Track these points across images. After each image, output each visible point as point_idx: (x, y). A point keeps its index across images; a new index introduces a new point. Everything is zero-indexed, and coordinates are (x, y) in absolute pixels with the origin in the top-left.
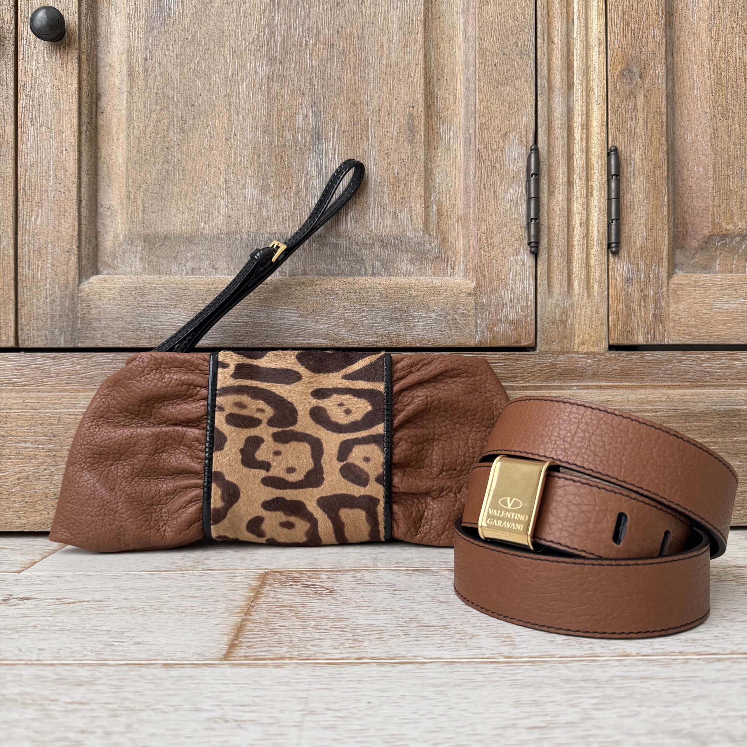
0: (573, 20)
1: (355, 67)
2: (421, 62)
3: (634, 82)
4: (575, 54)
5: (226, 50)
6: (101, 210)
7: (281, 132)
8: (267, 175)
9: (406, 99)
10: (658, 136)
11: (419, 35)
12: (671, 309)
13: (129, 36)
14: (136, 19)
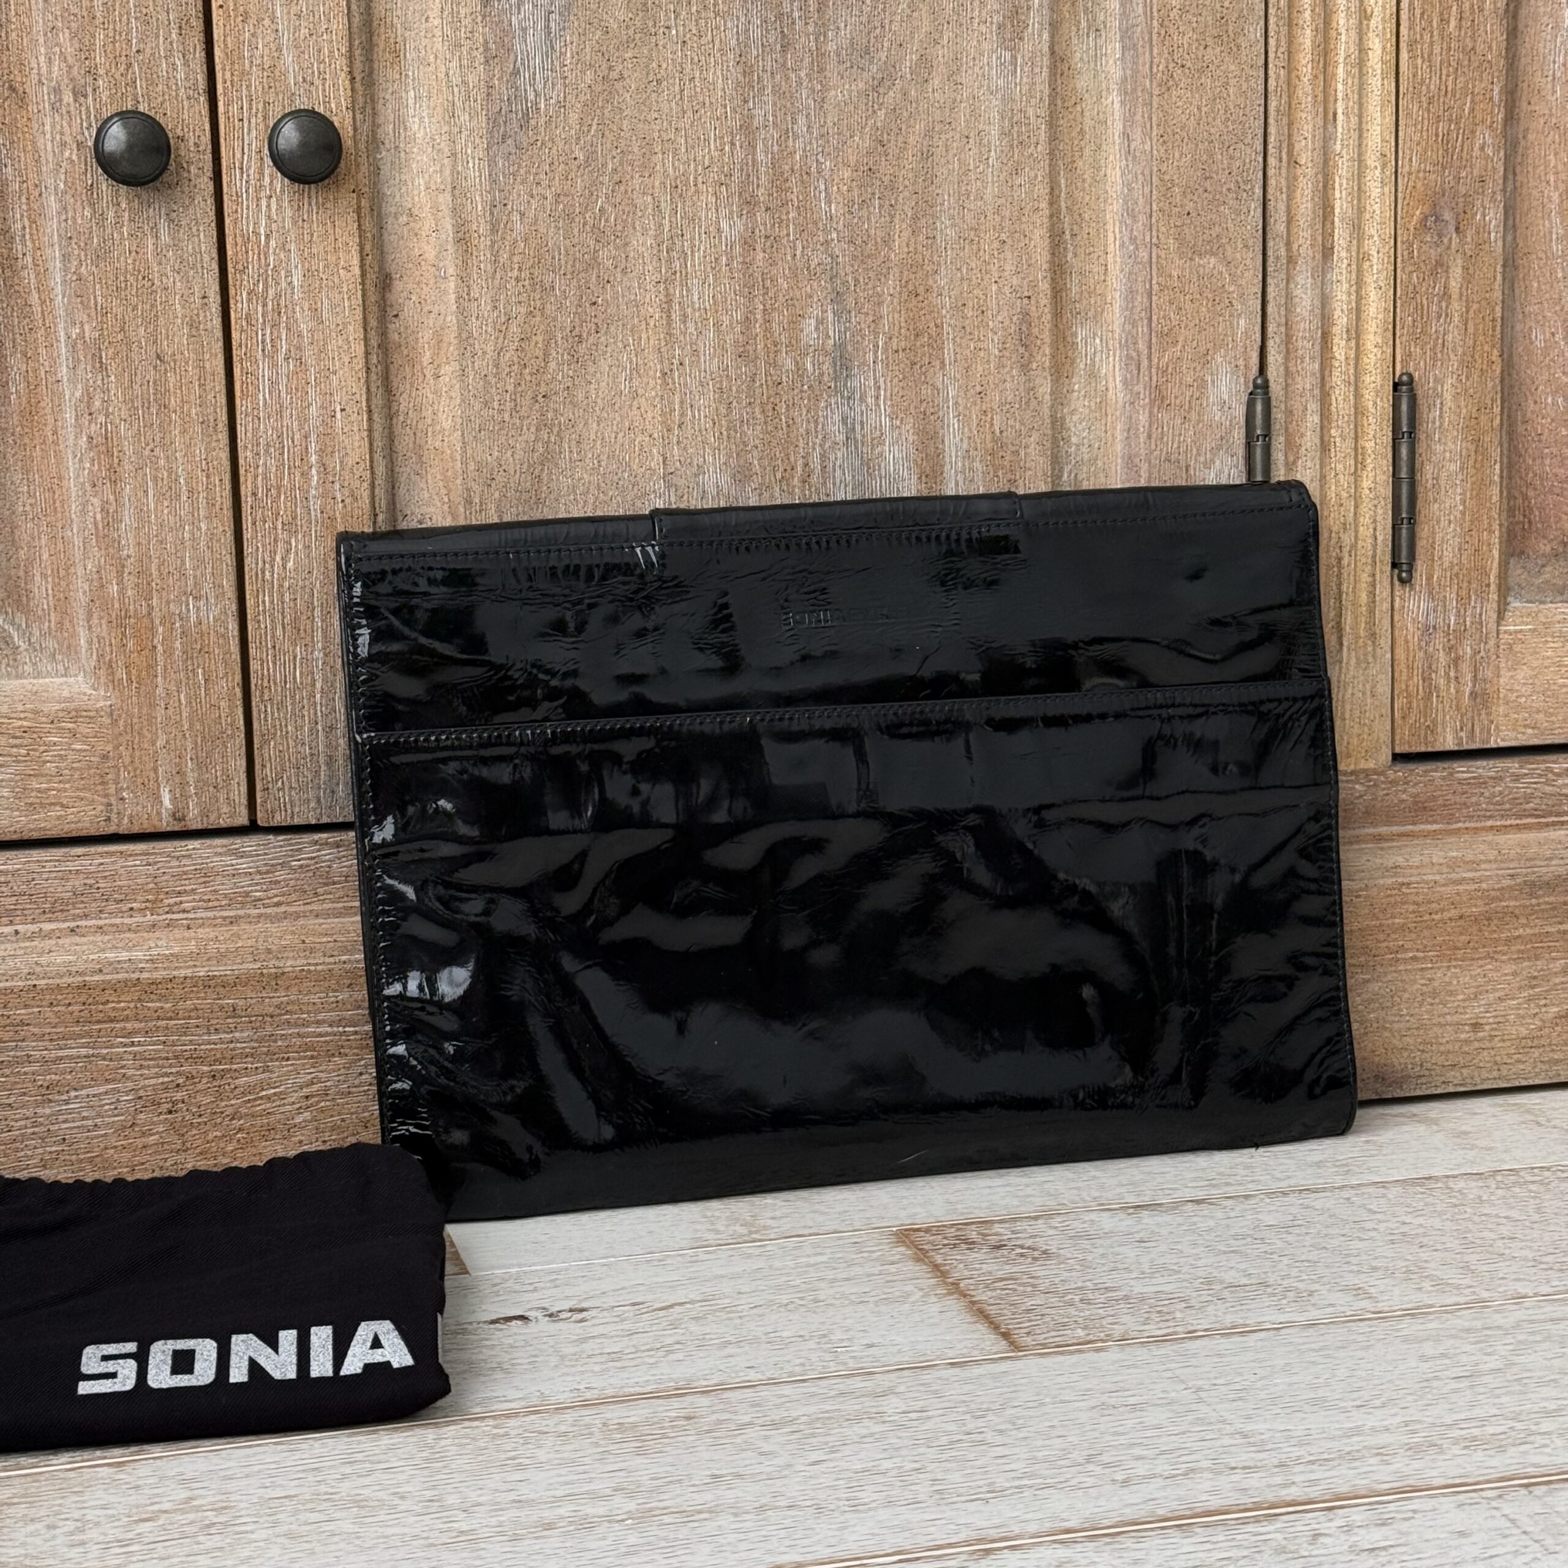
0: (1335, 114)
1: (915, 218)
2: (1044, 205)
3: (1446, 241)
4: (1337, 186)
5: (657, 183)
7: (772, 355)
8: (745, 444)
9: (1015, 281)
10: (1486, 348)
11: (1040, 148)
12: (1502, 681)
13: (454, 155)
14: (467, 117)
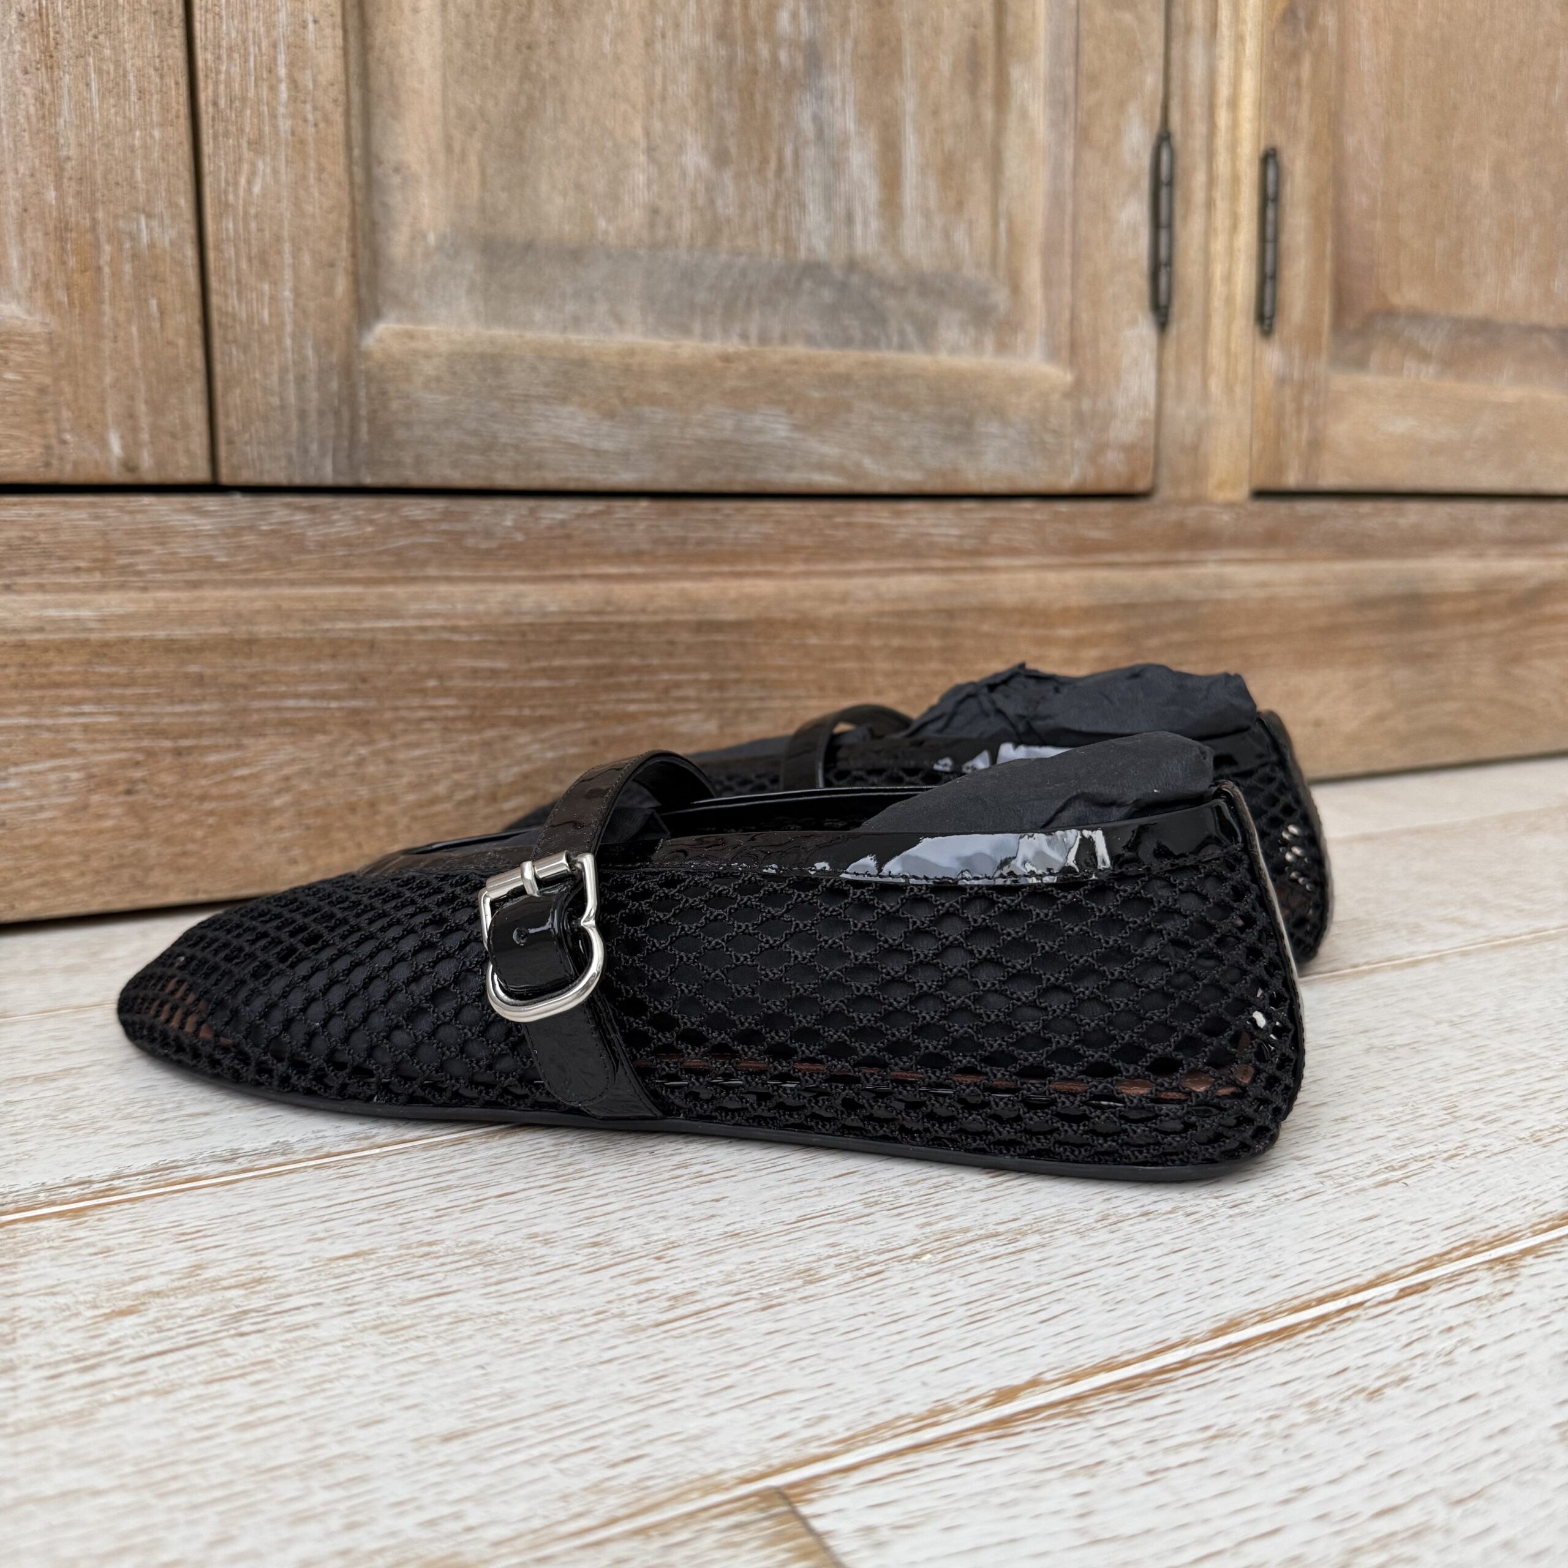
3: (1299, 36)
6: (378, 171)
7: (749, 43)
8: (724, 130)
9: (965, 9)
12: (1328, 431)
